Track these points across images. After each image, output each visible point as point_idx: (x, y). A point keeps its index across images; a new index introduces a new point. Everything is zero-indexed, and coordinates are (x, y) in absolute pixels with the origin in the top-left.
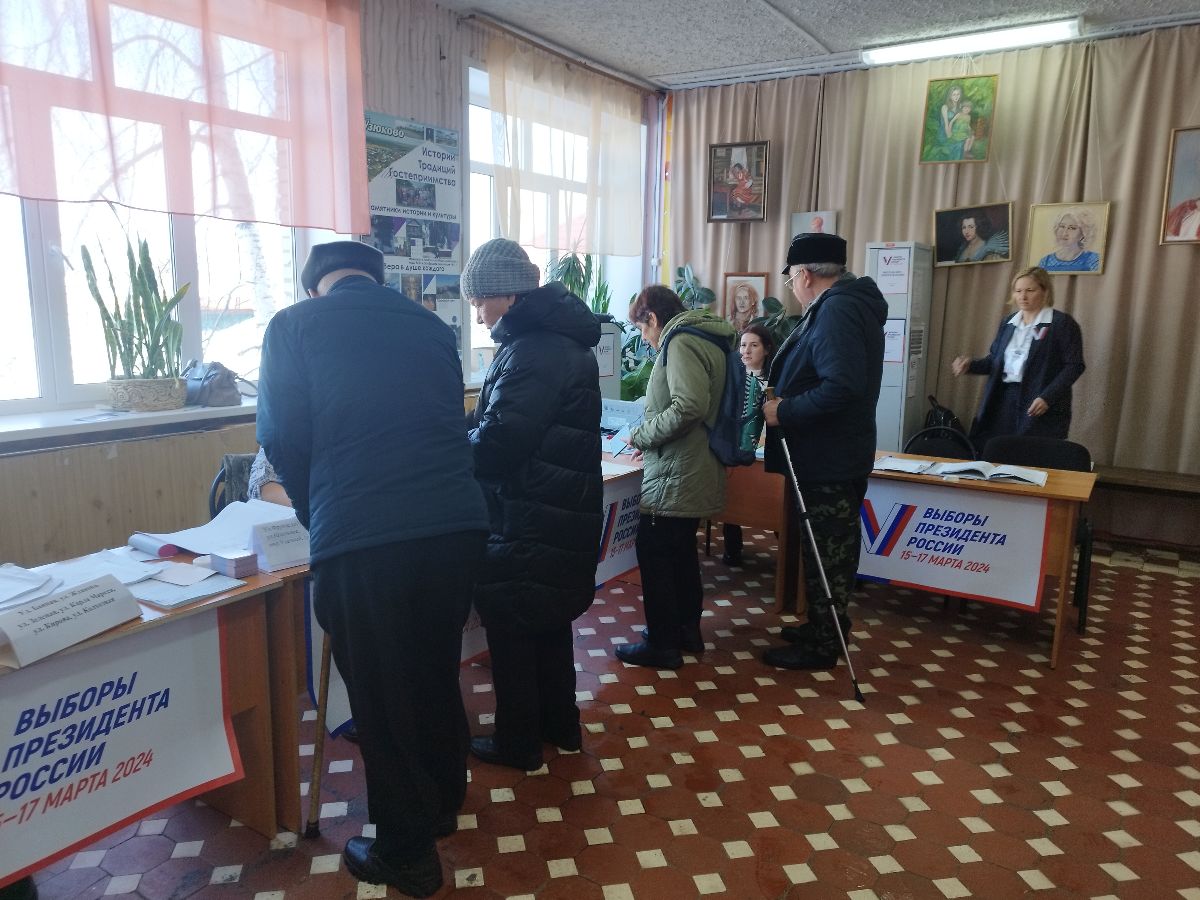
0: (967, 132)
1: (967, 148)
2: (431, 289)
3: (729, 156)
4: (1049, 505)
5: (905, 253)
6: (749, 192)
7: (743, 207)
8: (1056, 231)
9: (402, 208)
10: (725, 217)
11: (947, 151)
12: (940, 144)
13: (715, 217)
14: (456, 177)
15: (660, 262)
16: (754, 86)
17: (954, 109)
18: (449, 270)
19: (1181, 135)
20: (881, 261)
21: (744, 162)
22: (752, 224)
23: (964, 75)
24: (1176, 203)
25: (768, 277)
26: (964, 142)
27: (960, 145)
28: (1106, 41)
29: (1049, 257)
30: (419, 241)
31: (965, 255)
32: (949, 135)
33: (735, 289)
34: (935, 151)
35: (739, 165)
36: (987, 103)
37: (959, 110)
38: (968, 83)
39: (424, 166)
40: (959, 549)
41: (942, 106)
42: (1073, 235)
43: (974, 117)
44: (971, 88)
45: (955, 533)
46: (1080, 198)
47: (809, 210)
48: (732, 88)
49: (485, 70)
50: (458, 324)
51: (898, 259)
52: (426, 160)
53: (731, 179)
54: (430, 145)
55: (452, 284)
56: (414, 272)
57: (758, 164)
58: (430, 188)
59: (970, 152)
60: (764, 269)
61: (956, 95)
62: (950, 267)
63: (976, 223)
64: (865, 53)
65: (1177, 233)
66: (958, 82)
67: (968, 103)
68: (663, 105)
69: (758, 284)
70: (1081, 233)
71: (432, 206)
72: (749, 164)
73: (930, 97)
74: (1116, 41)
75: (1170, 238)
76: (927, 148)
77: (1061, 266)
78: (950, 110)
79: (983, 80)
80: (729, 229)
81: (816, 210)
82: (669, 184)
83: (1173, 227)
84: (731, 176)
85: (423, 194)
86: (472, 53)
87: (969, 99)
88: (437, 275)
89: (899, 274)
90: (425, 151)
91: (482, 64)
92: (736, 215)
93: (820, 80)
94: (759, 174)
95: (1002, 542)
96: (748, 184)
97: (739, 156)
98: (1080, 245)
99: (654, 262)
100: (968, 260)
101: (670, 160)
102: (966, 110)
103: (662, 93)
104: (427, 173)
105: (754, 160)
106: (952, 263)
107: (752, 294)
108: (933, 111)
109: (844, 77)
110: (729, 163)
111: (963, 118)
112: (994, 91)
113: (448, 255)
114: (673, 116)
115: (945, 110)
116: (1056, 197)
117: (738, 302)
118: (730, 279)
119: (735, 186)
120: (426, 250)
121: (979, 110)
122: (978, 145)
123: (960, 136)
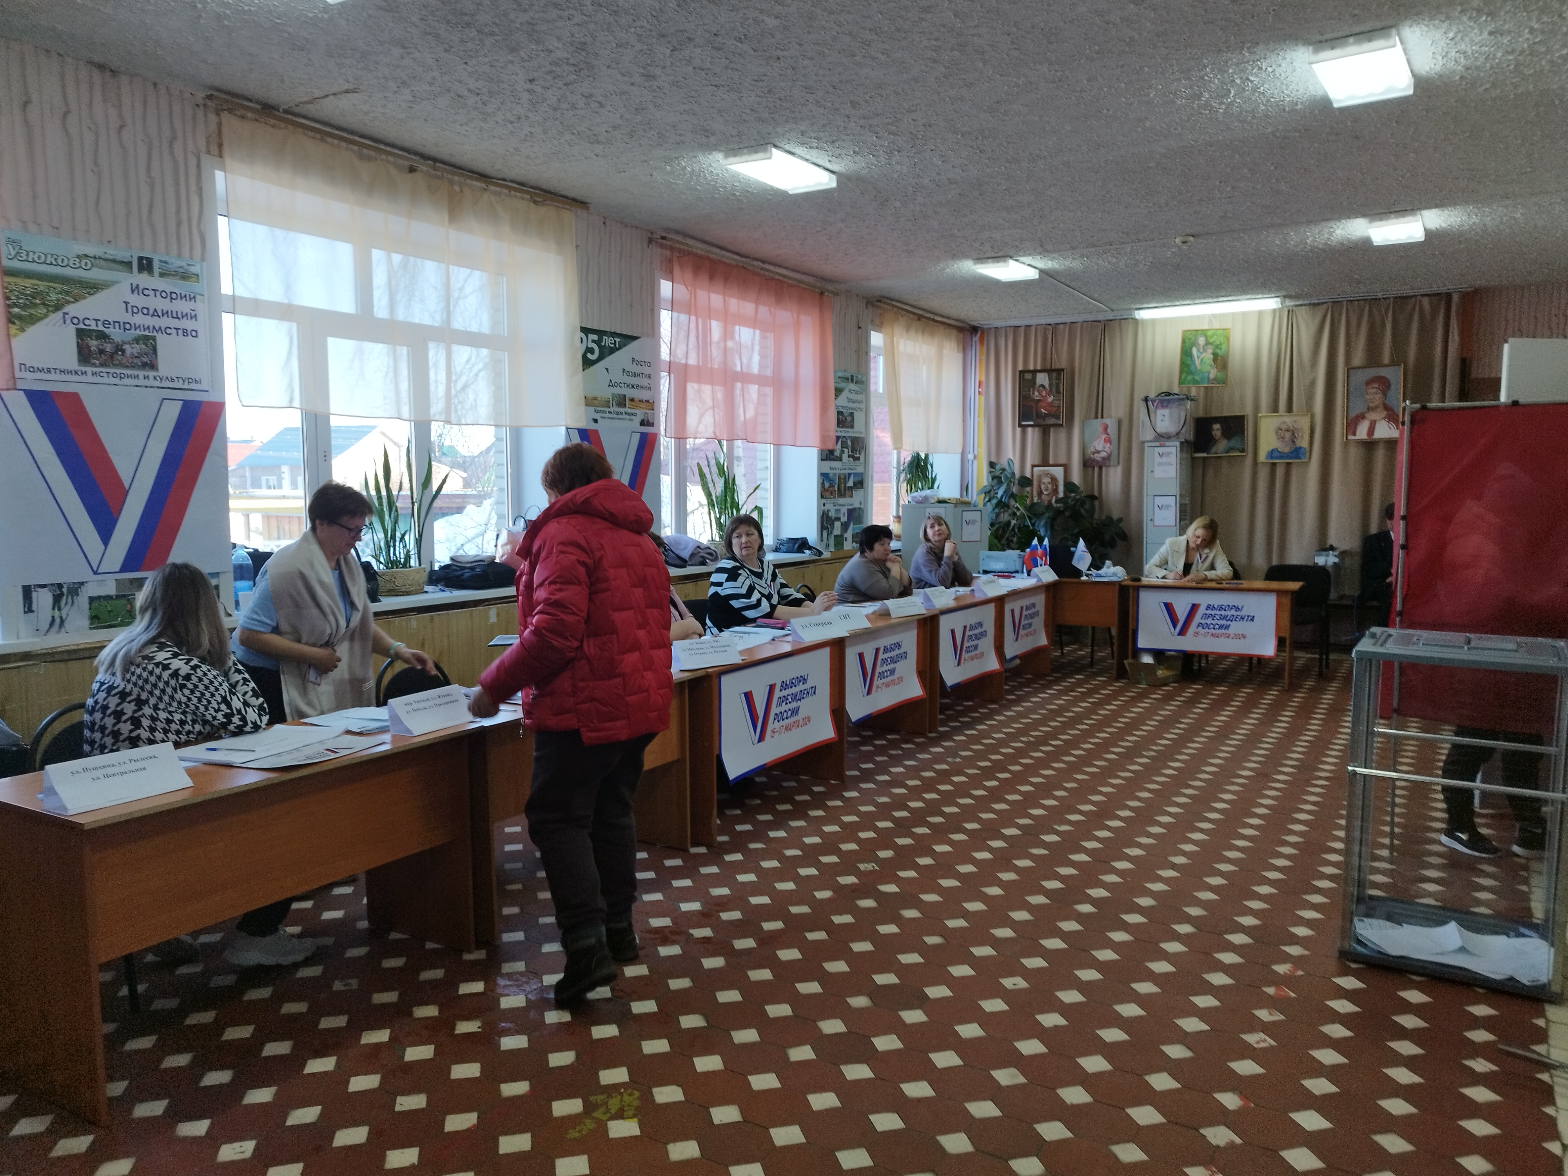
0: (1211, 366)
1: (1212, 376)
2: (850, 483)
3: (1034, 379)
4: (1278, 596)
5: (1173, 450)
6: (1051, 404)
7: (1046, 415)
8: (1277, 433)
9: (839, 429)
10: (1032, 423)
11: (1197, 378)
12: (1192, 373)
13: (1023, 423)
14: (862, 406)
15: (975, 457)
16: (1050, 327)
17: (1201, 350)
18: (860, 470)
19: (1352, 371)
20: (1157, 455)
21: (1046, 384)
22: (1052, 430)
23: (1206, 327)
24: (1353, 414)
25: (1066, 467)
26: (1209, 372)
27: (1206, 375)
28: (1300, 308)
29: (1272, 450)
30: (846, 450)
31: (1214, 450)
32: (1199, 367)
33: (1040, 477)
34: (1189, 378)
35: (1043, 386)
36: (1224, 347)
37: (1205, 351)
38: (1209, 333)
39: (850, 400)
40: (1227, 627)
41: (1191, 348)
42: (1288, 435)
43: (1215, 356)
44: (1212, 337)
45: (1225, 618)
46: (1290, 409)
47: (1096, 417)
48: (1033, 329)
49: (880, 331)
50: (862, 506)
51: (1168, 454)
52: (851, 396)
53: (1036, 395)
54: (852, 386)
55: (860, 479)
56: (844, 472)
57: (1058, 386)
58: (852, 414)
59: (1215, 379)
60: (1063, 461)
61: (1202, 341)
62: (1204, 458)
63: (1222, 427)
64: (1136, 312)
65: (1354, 434)
66: (1203, 332)
67: (1210, 346)
68: (976, 338)
69: (1058, 472)
70: (1293, 434)
71: (852, 427)
72: (1051, 385)
73: (1184, 342)
74: (1307, 308)
75: (1351, 437)
76: (1184, 376)
77: (1282, 456)
78: (1198, 350)
79: (1220, 332)
80: (1033, 432)
81: (1102, 417)
82: (983, 398)
83: (1351, 430)
84: (1036, 393)
85: (849, 419)
86: (872, 321)
87: (1211, 344)
88: (854, 474)
89: (1170, 464)
90: (850, 391)
91: (879, 328)
92: (1041, 422)
93: (1101, 326)
94: (1058, 392)
95: (1252, 620)
96: (1050, 399)
97: (1042, 379)
98: (1293, 442)
99: (970, 457)
100: (1216, 453)
101: (983, 379)
102: (1210, 351)
103: (974, 329)
104: (851, 405)
105: (1054, 382)
106: (1205, 455)
107: (1054, 480)
108: (1187, 351)
109: (1120, 324)
110: (1035, 383)
111: (1208, 356)
112: (1228, 339)
113: (858, 459)
114: (985, 348)
115: (1194, 350)
116: (1275, 409)
117: (1043, 487)
118: (1035, 469)
119: (1039, 401)
120: (849, 456)
121: (1218, 351)
122: (1219, 375)
123: (1206, 368)
